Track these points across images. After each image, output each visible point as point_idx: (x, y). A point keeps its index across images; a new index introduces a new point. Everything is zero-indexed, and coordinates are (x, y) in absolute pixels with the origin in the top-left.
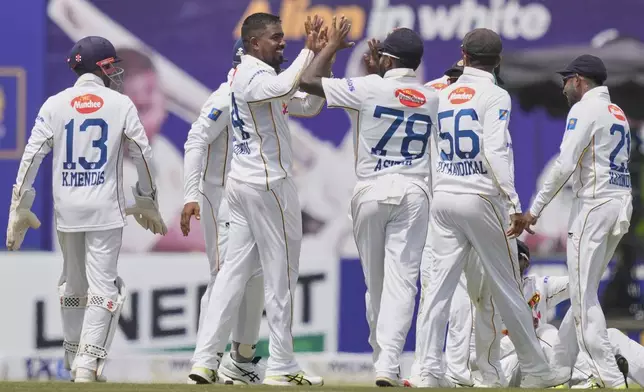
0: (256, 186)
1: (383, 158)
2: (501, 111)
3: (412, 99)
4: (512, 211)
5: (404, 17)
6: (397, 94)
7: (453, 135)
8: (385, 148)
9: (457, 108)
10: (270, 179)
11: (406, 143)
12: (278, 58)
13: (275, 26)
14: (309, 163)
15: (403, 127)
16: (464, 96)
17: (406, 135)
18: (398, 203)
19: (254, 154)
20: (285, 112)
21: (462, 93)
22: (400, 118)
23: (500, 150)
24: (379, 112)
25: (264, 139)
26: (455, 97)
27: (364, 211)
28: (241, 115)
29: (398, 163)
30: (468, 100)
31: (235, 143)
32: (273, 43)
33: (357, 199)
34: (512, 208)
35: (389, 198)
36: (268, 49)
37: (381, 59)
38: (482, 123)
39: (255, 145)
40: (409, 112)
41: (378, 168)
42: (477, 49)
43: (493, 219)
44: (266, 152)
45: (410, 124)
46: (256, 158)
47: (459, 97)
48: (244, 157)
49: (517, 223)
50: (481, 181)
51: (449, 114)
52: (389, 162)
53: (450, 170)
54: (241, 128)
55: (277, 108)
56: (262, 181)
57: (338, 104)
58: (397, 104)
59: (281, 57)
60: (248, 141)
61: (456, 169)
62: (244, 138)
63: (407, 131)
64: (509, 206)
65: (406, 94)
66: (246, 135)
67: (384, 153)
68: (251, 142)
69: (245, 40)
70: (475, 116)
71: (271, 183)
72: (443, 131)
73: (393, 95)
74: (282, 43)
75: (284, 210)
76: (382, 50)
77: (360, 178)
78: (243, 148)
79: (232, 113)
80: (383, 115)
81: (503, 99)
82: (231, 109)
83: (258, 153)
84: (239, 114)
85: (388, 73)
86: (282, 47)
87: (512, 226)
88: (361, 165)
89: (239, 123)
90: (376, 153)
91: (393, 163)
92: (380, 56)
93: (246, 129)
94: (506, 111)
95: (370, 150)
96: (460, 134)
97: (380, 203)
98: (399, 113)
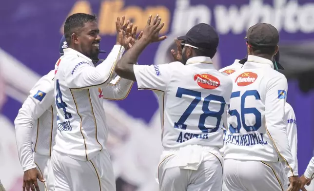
0: (76, 157)
1: (184, 131)
2: (279, 91)
3: (208, 82)
4: (290, 174)
5: (202, 15)
6: (195, 78)
7: (239, 112)
8: (185, 123)
9: (243, 90)
10: (89, 152)
11: (202, 118)
12: (94, 51)
13: (91, 24)
14: (124, 137)
15: (200, 106)
16: (249, 79)
17: (202, 112)
18: (196, 169)
19: (74, 131)
20: (100, 96)
21: (247, 77)
22: (198, 98)
23: (278, 124)
24: (181, 92)
25: (83, 119)
26: (240, 80)
27: (168, 176)
28: (64, 99)
29: (196, 135)
30: (252, 83)
31: (59, 122)
32: (90, 38)
33: (162, 165)
34: (290, 171)
35: (189, 165)
36: (86, 43)
37: (184, 49)
38: (264, 101)
39: (76, 124)
40: (205, 93)
41: (180, 139)
42: (259, 41)
43: (274, 181)
44: (85, 130)
45: (206, 104)
46: (77, 134)
47: (245, 80)
48: (66, 133)
49: (294, 184)
50: (264, 150)
51: (237, 94)
52: (188, 134)
53: (238, 141)
54: (65, 110)
55: (95, 93)
56: (82, 153)
57: (147, 86)
58: (196, 87)
59: (97, 50)
60: (70, 120)
61: (243, 140)
62: (66, 118)
63: (203, 109)
64: (288, 169)
65: (203, 78)
66: (68, 115)
67: (185, 127)
68: (72, 121)
69: (67, 36)
70: (258, 96)
71: (89, 154)
72: (231, 109)
73: (193, 79)
74: (98, 38)
75: (101, 177)
76: (184, 42)
77: (166, 148)
78: (66, 126)
79: (57, 97)
80: (184, 95)
81: (281, 81)
82: (56, 93)
83: (78, 130)
84: (63, 97)
85: (189, 61)
86: (98, 41)
87: (291, 186)
88: (166, 137)
89: (63, 105)
90: (178, 127)
91: (192, 135)
92: (183, 46)
93: (68, 110)
94: (284, 91)
95: (173, 125)
96: (245, 111)
97: (182, 170)
98: (197, 94)
